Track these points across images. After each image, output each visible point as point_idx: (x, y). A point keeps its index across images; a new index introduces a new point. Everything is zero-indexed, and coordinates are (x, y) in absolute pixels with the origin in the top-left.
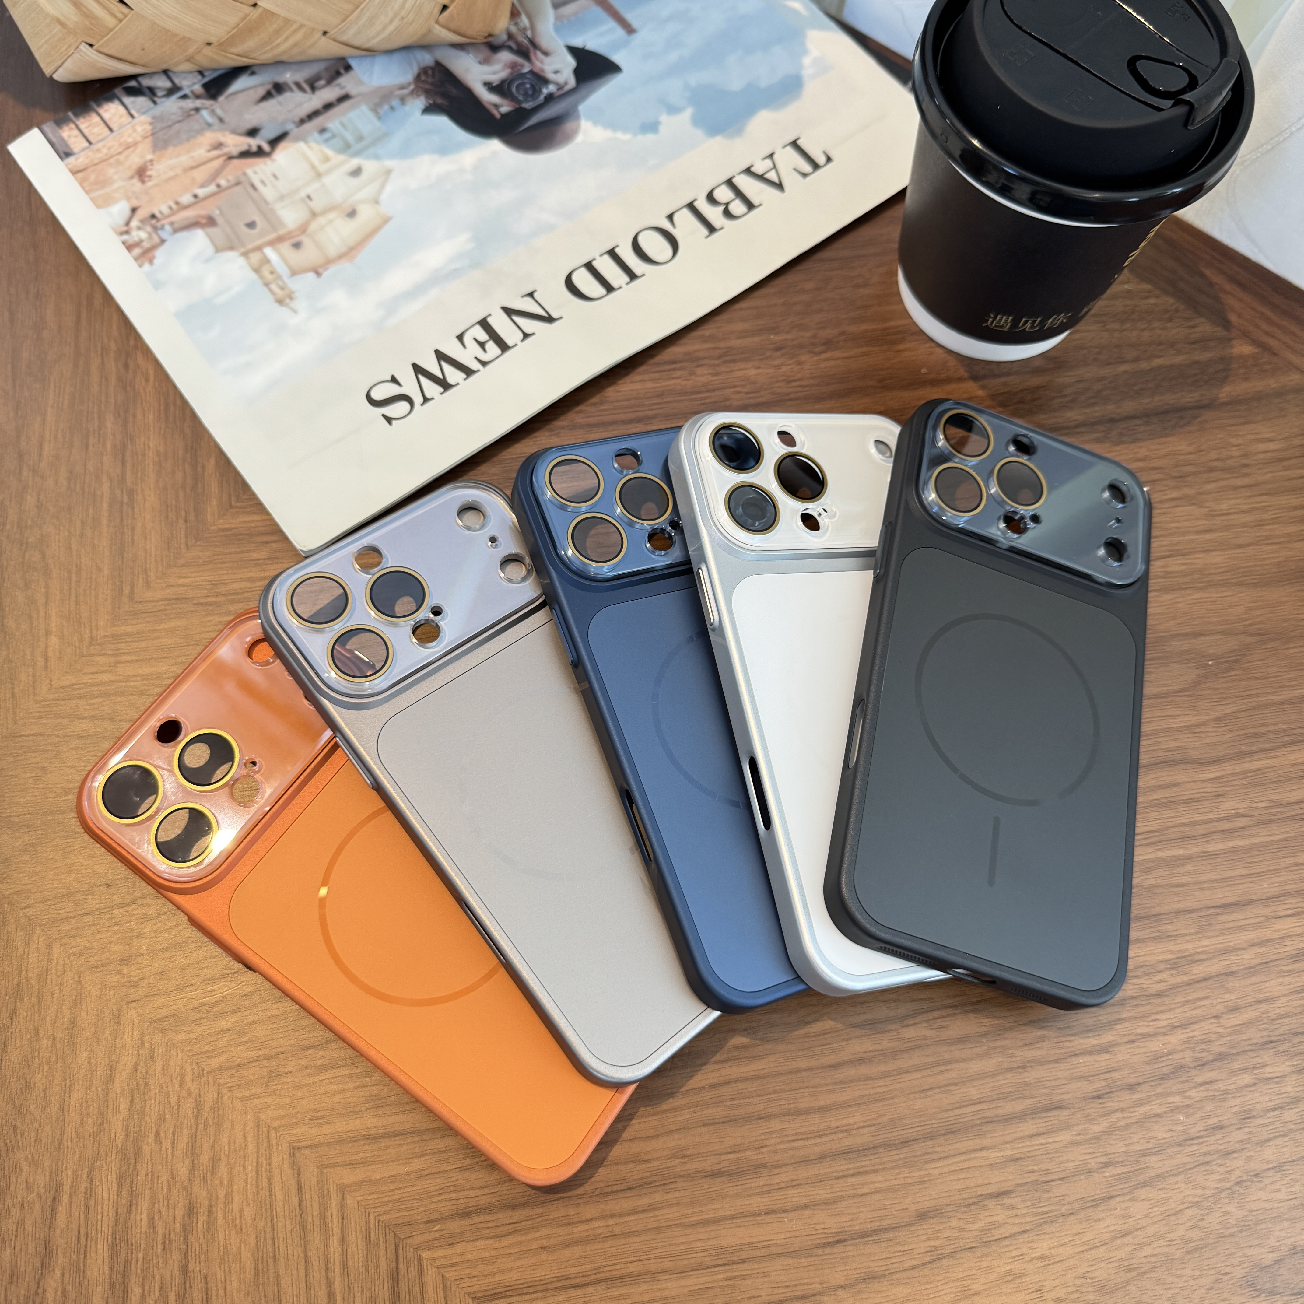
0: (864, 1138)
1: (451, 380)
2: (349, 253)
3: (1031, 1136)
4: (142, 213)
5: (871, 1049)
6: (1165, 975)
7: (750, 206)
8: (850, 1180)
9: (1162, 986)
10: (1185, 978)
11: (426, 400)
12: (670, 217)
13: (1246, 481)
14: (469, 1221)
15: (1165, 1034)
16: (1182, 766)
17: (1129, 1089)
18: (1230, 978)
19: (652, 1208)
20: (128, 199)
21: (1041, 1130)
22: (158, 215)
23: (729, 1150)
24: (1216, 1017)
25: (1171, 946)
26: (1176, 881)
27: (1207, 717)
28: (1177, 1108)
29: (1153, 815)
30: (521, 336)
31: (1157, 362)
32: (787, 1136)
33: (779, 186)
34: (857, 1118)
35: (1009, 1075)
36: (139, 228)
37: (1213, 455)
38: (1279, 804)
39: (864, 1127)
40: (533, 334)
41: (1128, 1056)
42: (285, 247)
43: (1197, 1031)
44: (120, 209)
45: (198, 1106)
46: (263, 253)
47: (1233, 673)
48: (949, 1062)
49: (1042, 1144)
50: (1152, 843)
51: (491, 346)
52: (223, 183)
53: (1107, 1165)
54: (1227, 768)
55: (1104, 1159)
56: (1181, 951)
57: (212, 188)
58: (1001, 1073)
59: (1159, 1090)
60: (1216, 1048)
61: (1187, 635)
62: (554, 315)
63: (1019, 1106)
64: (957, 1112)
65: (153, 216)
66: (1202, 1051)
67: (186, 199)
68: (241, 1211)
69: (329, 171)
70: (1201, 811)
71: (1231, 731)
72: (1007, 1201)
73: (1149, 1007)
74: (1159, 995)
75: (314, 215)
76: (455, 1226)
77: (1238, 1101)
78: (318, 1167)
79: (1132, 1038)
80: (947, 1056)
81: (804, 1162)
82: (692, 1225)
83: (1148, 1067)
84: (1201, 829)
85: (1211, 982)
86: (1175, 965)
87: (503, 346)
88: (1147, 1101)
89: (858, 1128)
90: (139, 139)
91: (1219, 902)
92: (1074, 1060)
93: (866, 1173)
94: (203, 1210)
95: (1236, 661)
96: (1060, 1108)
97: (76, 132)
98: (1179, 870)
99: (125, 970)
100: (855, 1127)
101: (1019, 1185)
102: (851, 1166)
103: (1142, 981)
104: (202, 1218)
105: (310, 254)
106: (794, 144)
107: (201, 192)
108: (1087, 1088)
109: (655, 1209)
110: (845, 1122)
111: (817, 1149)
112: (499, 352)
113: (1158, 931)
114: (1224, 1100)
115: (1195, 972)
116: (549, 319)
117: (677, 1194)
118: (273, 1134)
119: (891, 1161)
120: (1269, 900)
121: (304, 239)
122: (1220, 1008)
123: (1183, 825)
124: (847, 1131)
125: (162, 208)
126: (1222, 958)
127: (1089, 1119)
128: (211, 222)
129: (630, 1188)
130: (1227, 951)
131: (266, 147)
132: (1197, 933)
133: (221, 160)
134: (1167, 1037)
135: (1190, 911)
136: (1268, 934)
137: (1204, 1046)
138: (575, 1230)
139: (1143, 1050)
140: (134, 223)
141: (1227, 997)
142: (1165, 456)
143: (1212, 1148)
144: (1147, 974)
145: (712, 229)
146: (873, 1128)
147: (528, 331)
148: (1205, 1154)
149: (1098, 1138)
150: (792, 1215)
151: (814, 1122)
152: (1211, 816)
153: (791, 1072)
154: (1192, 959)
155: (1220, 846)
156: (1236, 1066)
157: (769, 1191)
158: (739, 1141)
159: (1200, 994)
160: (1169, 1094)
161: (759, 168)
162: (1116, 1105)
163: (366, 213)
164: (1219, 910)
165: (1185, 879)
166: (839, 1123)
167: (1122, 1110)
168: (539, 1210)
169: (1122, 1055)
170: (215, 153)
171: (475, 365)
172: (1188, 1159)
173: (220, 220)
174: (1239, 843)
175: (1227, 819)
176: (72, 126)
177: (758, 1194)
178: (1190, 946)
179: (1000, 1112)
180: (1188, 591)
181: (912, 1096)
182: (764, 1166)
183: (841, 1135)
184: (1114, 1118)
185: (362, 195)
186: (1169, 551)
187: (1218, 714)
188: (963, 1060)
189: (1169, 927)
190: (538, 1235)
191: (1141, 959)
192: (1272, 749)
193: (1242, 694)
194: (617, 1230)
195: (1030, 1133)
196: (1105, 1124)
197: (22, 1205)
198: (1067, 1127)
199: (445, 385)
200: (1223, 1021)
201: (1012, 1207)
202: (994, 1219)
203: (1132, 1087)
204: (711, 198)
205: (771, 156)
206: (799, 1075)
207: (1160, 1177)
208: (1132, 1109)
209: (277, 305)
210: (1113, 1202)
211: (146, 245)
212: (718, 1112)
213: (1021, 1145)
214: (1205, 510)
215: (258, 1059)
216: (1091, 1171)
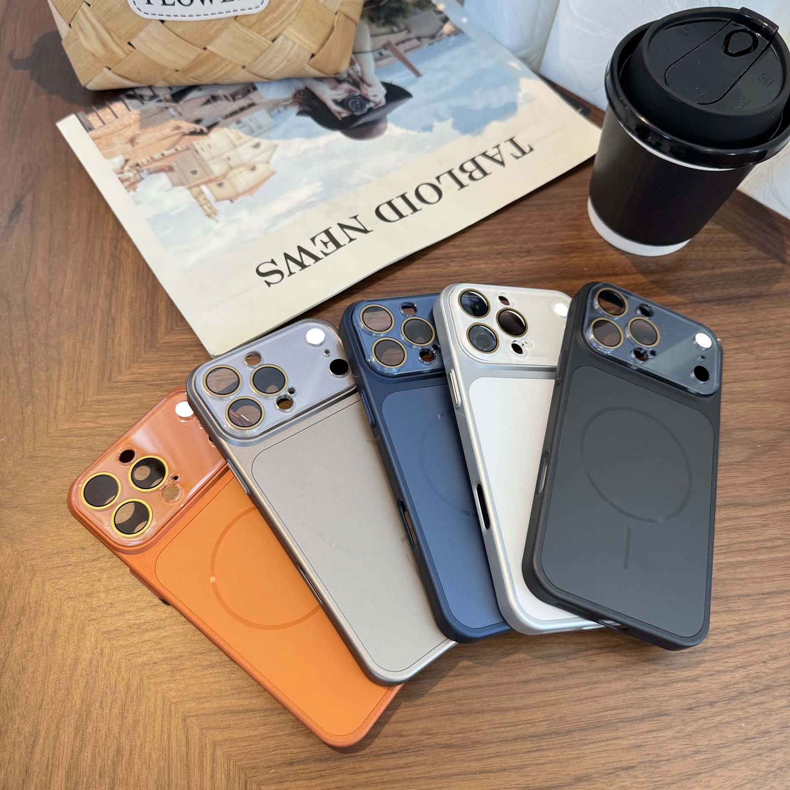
0: (542, 728)
1: (306, 263)
2: (251, 190)
3: (648, 732)
4: (130, 163)
5: (548, 672)
6: (732, 635)
7: (485, 174)
8: (533, 754)
9: (730, 642)
10: (744, 637)
11: (291, 273)
12: (438, 178)
13: (779, 340)
14: (292, 768)
15: (732, 671)
16: (741, 507)
17: (710, 705)
18: (773, 638)
19: (408, 766)
20: (123, 154)
21: (654, 728)
22: (140, 164)
23: (458, 731)
24: (763, 662)
26: (738, 576)
27: (758, 478)
28: (740, 719)
29: (723, 536)
30: (349, 240)
31: (724, 270)
32: (494, 724)
33: (502, 163)
34: (539, 715)
35: (634, 692)
36: (129, 171)
37: (759, 324)
39: (542, 721)
40: (355, 239)
41: (709, 684)
42: (213, 185)
43: (752, 671)
44: (119, 160)
45: (128, 687)
46: (200, 189)
47: (772, 453)
48: (597, 683)
49: (654, 737)
50: (724, 553)
51: (330, 245)
52: (179, 148)
53: (696, 753)
54: (770, 509)
55: (693, 749)
56: (741, 620)
57: (173, 151)
58: (629, 691)
59: (729, 706)
60: (765, 681)
61: (743, 429)
62: (368, 229)
63: (640, 713)
64: (601, 714)
65: (138, 165)
66: (756, 683)
67: (157, 156)
68: (150, 754)
69: (241, 145)
70: (754, 534)
71: (771, 487)
72: (632, 772)
73: (722, 654)
74: (728, 646)
75: (231, 168)
76: (284, 770)
77: (778, 716)
78: (200, 728)
79: (711, 673)
80: (595, 679)
81: (504, 741)
82: (433, 778)
83: (722, 692)
84: (754, 546)
85: (761, 640)
86: (738, 628)
87: (338, 245)
88: (721, 713)
89: (539, 721)
90: (132, 122)
91: (766, 591)
92: (675, 685)
93: (543, 750)
94: (127, 753)
95: (775, 446)
96: (666, 715)
97: (97, 118)
98: (739, 570)
99: (89, 600)
100: (537, 721)
101: (640, 763)
102: (534, 745)
103: (717, 637)
104: (126, 758)
105: (227, 190)
106: (512, 140)
107: (166, 153)
108: (683, 703)
109: (409, 767)
110: (531, 717)
111: (513, 734)
112: (336, 248)
113: (728, 607)
114: (770, 715)
115: (750, 633)
116: (365, 231)
117: (425, 758)
118: (173, 706)
119: (559, 743)
121: (224, 181)
122: (767, 656)
123: (742, 542)
124: (533, 723)
125: (143, 160)
126: (768, 625)
127: (684, 722)
128: (171, 169)
129: (395, 753)
130: (770, 622)
131: (205, 130)
132: (752, 609)
133: (178, 136)
134: (733, 673)
135: (747, 596)
137: (757, 680)
138: (359, 777)
139: (719, 681)
140: (126, 168)
141: (771, 650)
142: (730, 324)
143: (763, 745)
144: (721, 633)
145: (462, 186)
146: (548, 722)
147: (352, 237)
148: (758, 749)
149: (690, 735)
150: (496, 774)
151: (511, 716)
152: (759, 538)
153: (498, 685)
154: (748, 625)
155: (765, 557)
157: (482, 759)
158: (464, 726)
159: (754, 648)
160: (735, 710)
161: (491, 153)
162: (702, 715)
163: (261, 169)
164: (766, 596)
165: (743, 576)
166: (528, 718)
167: (706, 718)
168: (337, 764)
169: (705, 683)
170: (176, 132)
171: (320, 255)
172: (746, 752)
173: (176, 168)
174: (777, 555)
175: (771, 540)
176: (95, 114)
177: (474, 760)
178: (747, 617)
179: (628, 715)
180: (745, 403)
181: (573, 703)
182: (478, 742)
183: (528, 726)
184: (700, 723)
185: (259, 159)
186: (733, 379)
187: (764, 477)
188: (606, 682)
189: (734, 605)
190: (335, 779)
191: (717, 624)
193: (778, 465)
194: (385, 779)
195: (647, 730)
196: (694, 726)
197: (14, 743)
198: (670, 727)
199: (303, 266)
200: (769, 665)
201: (635, 777)
202: (624, 784)
203: (712, 704)
204: (462, 168)
205: (498, 146)
206: (502, 687)
207: (730, 762)
208: (711, 718)
209: (207, 217)
210: (699, 776)
211: (132, 180)
212: (452, 707)
213: (641, 737)
214: (754, 356)
215: (166, 659)
216: (685, 756)
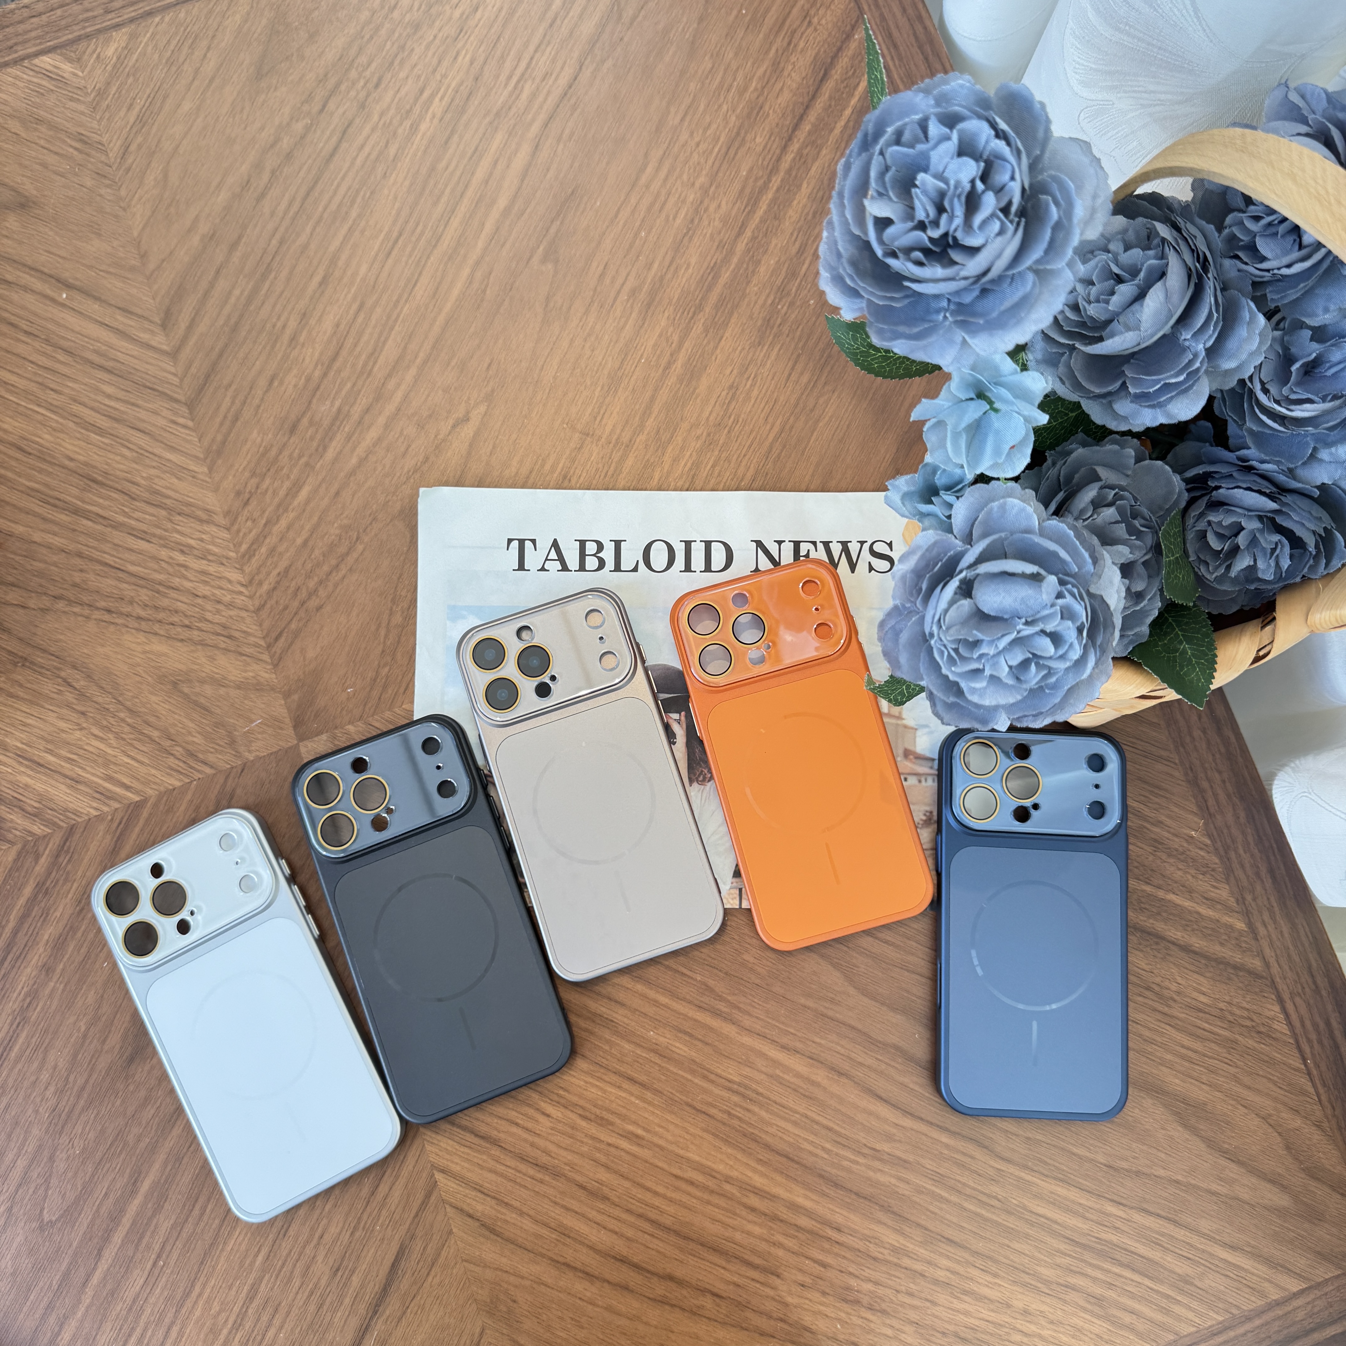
0: (668, 1221)
6: (886, 1252)
9: (880, 1256)
10: (895, 1260)
15: (862, 1280)
17: (821, 1293)
19: (541, 1181)
24: (897, 1291)
25: (902, 1240)
34: (671, 1209)
38: (1025, 1208)
41: (834, 1277)
43: (880, 1291)
49: (756, 1287)
53: (782, 1320)
54: (1010, 1169)
56: (905, 1246)
59: (838, 1305)
60: (884, 1306)
63: (757, 1261)
64: (723, 1242)
66: (876, 1302)
70: (976, 1181)
72: (718, 1300)
73: (864, 1261)
74: (875, 1259)
77: (876, 1339)
79: (843, 1270)
81: (631, 1212)
82: (556, 1203)
83: (840, 1290)
84: (968, 1191)
85: (909, 1272)
86: (895, 1250)
88: (828, 1305)
91: (946, 1235)
92: (803, 1259)
93: (655, 1237)
96: (779, 1277)
98: (938, 1204)
100: (666, 1213)
101: (730, 1298)
102: (652, 1230)
103: (870, 1246)
108: (800, 1277)
109: (542, 1183)
110: (663, 1207)
111: (640, 1211)
113: (899, 1228)
114: (869, 1333)
115: (904, 1261)
117: (558, 1184)
119: (674, 1242)
120: (976, 1253)
122: (903, 1288)
123: (959, 1181)
124: (662, 1212)
126: (925, 1264)
130: (929, 1263)
132: (921, 1242)
134: (862, 1282)
135: (926, 1229)
136: (961, 1270)
137: (878, 1300)
139: (844, 1280)
141: (912, 1285)
152: (979, 1187)
154: (907, 1254)
155: (972, 1207)
156: (888, 1321)
157: (603, 1213)
159: (897, 1274)
160: (840, 1310)
162: (809, 1296)
164: (945, 1241)
165: (937, 1211)
169: (830, 1274)
174: (983, 1212)
175: (989, 1196)
177: (597, 1211)
178: (912, 1246)
179: (746, 1257)
181: (705, 1218)
182: (608, 1199)
183: (656, 1212)
184: (802, 1301)
190: (480, 1156)
192: (1047, 1176)
196: (796, 1301)
198: (775, 1288)
200: (899, 1296)
201: (718, 1306)
202: (706, 1304)
203: (824, 1293)
208: (816, 1304)
210: (771, 1339)
212: (603, 1159)
213: (745, 1280)
216: (771, 1317)
